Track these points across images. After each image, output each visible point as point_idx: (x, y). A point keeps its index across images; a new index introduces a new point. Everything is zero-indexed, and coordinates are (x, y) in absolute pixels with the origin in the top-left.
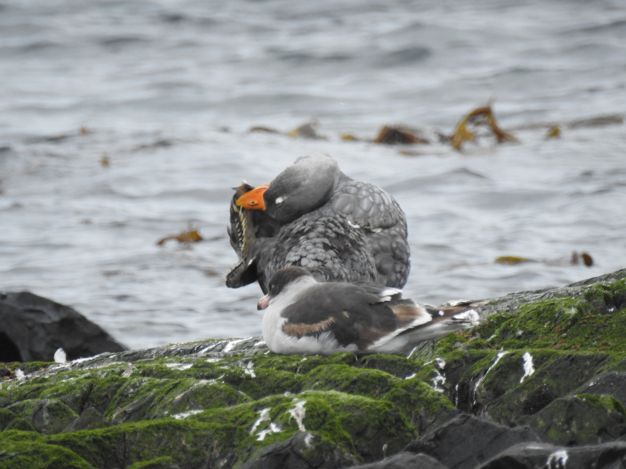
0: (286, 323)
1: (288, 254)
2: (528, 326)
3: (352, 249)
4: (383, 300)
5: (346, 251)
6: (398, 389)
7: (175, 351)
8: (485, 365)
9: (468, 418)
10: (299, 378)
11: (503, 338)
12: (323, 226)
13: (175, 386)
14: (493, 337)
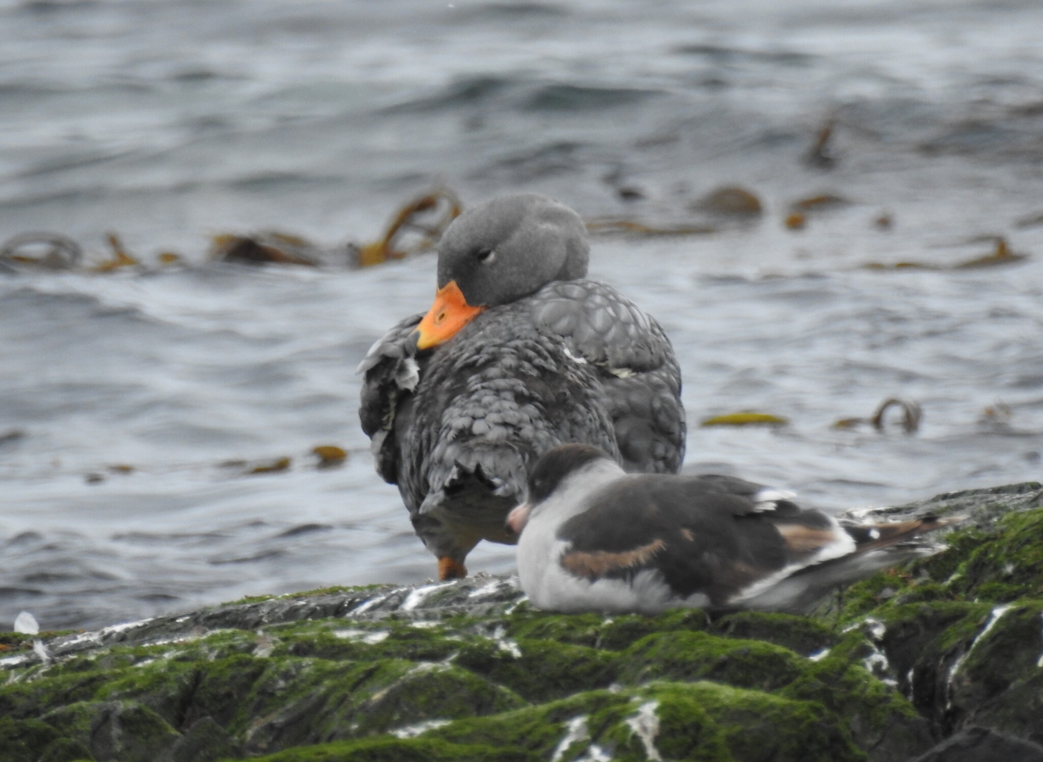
0: (568, 551)
1: (446, 411)
2: (1025, 556)
3: (571, 401)
4: (760, 508)
5: (562, 404)
6: (808, 679)
7: (306, 608)
8: (968, 632)
9: (985, 733)
10: (607, 659)
11: (975, 581)
12: (513, 356)
13: (370, 674)
14: (954, 577)
